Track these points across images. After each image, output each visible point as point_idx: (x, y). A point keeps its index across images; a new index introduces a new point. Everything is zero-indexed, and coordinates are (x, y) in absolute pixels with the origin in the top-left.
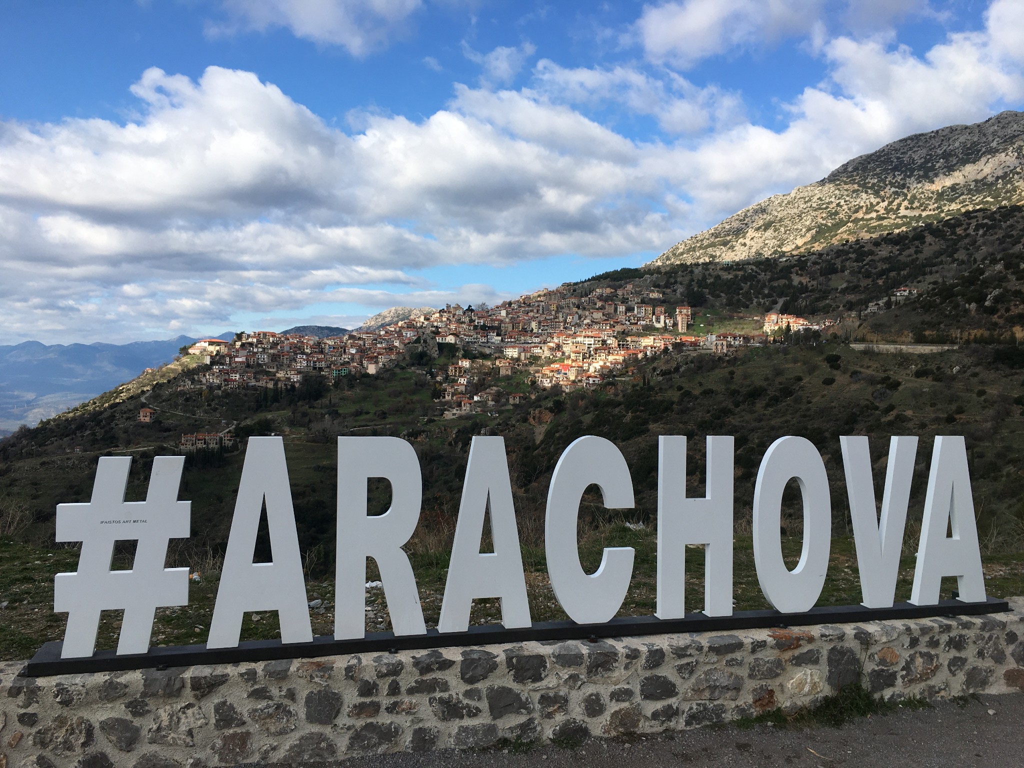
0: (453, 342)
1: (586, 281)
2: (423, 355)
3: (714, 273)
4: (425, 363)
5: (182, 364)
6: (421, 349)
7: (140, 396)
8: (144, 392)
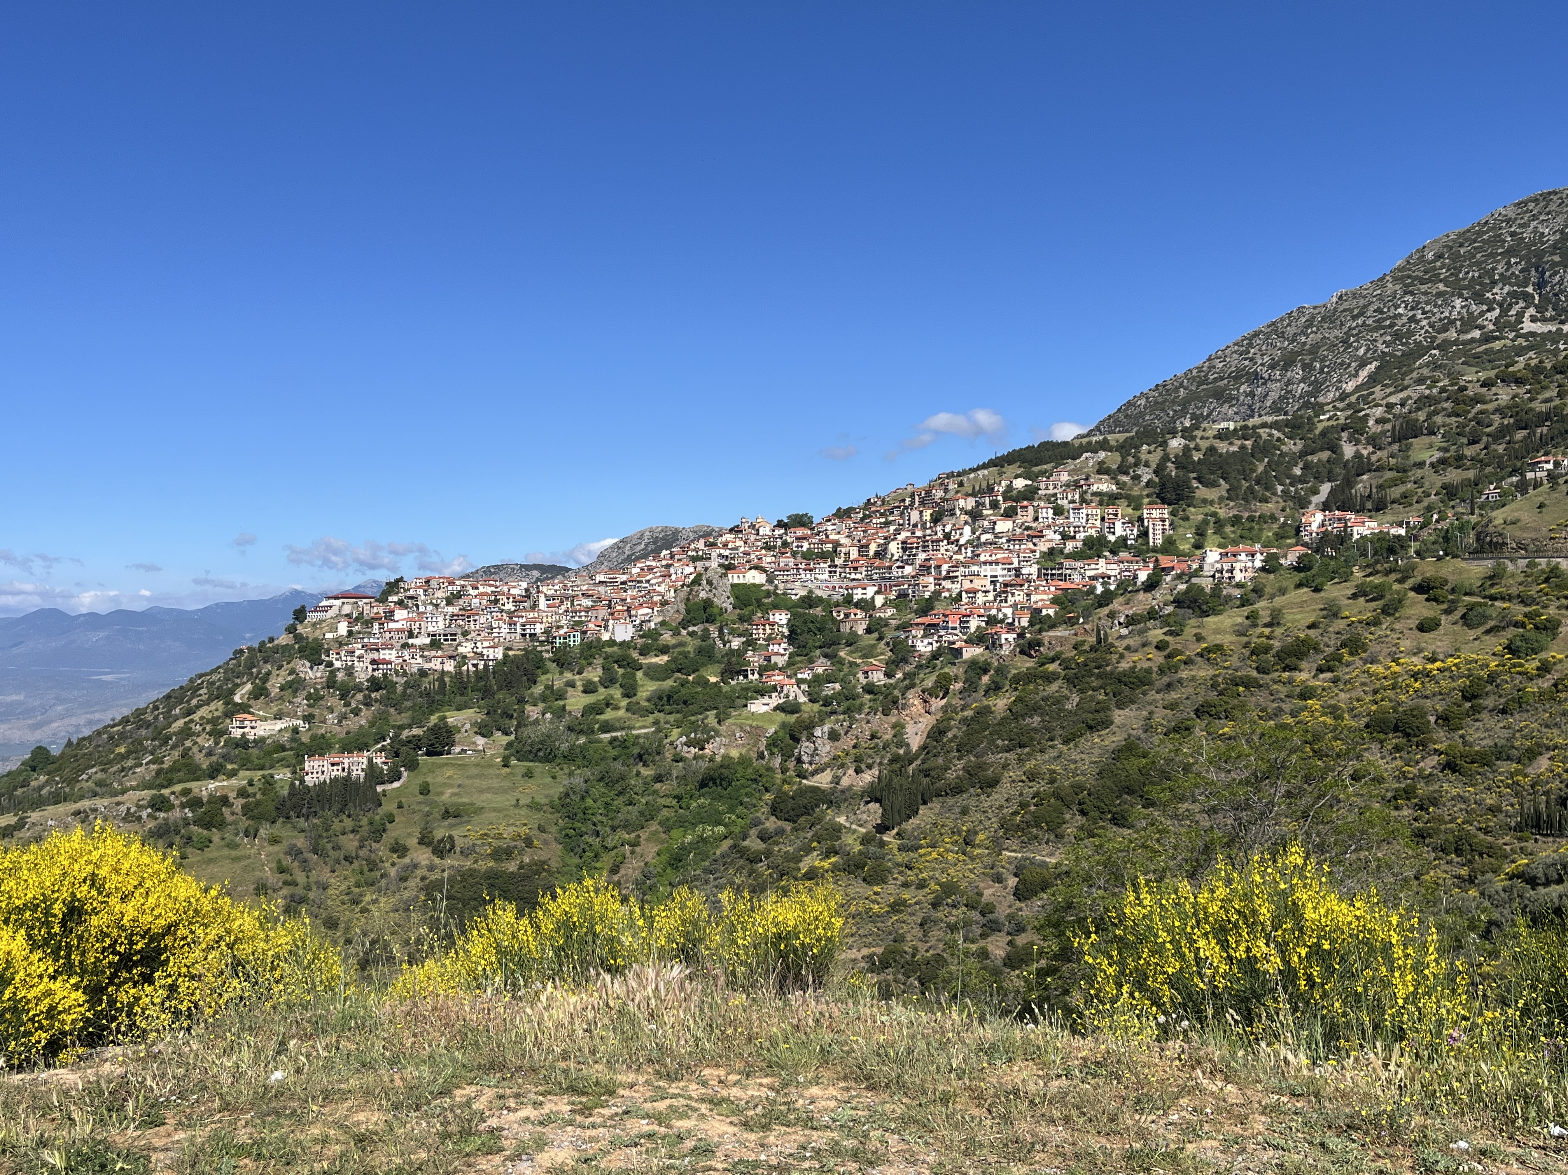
0: (757, 581)
2: (707, 604)
3: (1204, 444)
4: (710, 620)
5: (298, 638)
6: (703, 595)
7: (232, 693)
8: (237, 686)
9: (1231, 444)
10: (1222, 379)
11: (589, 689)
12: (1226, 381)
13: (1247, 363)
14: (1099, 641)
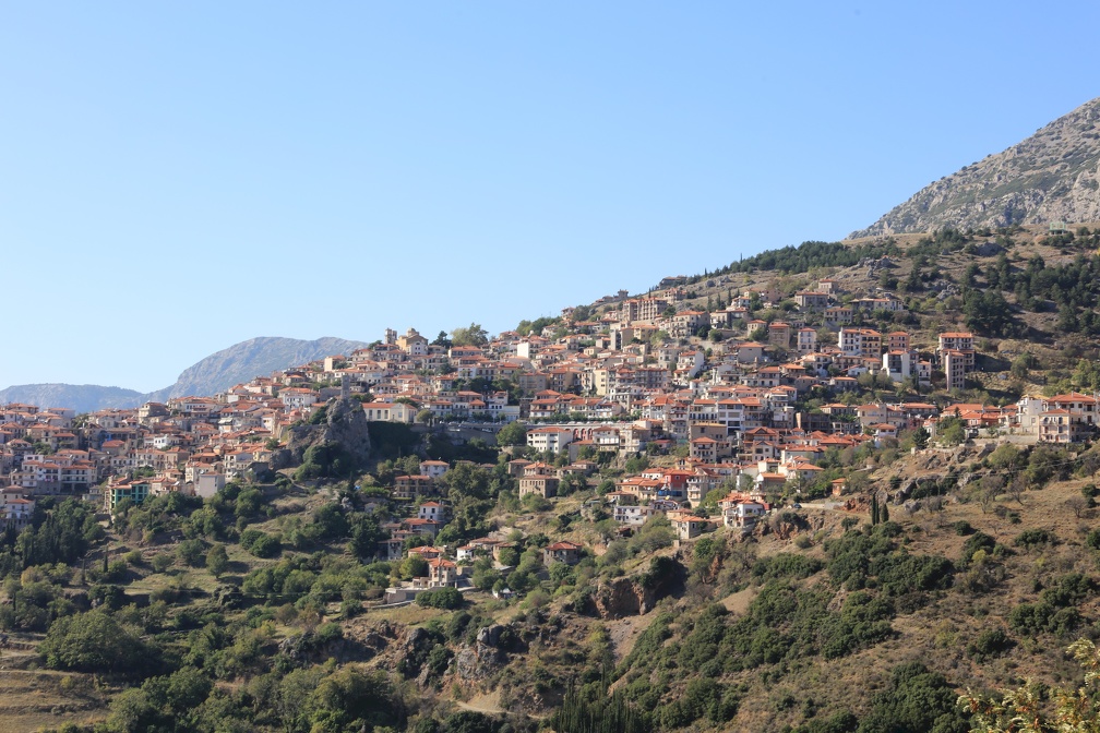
0: (404, 419)
1: (718, 273)
2: (334, 451)
9: (1065, 253)
10: (1054, 162)
12: (1058, 167)
13: (1090, 141)
14: (876, 520)
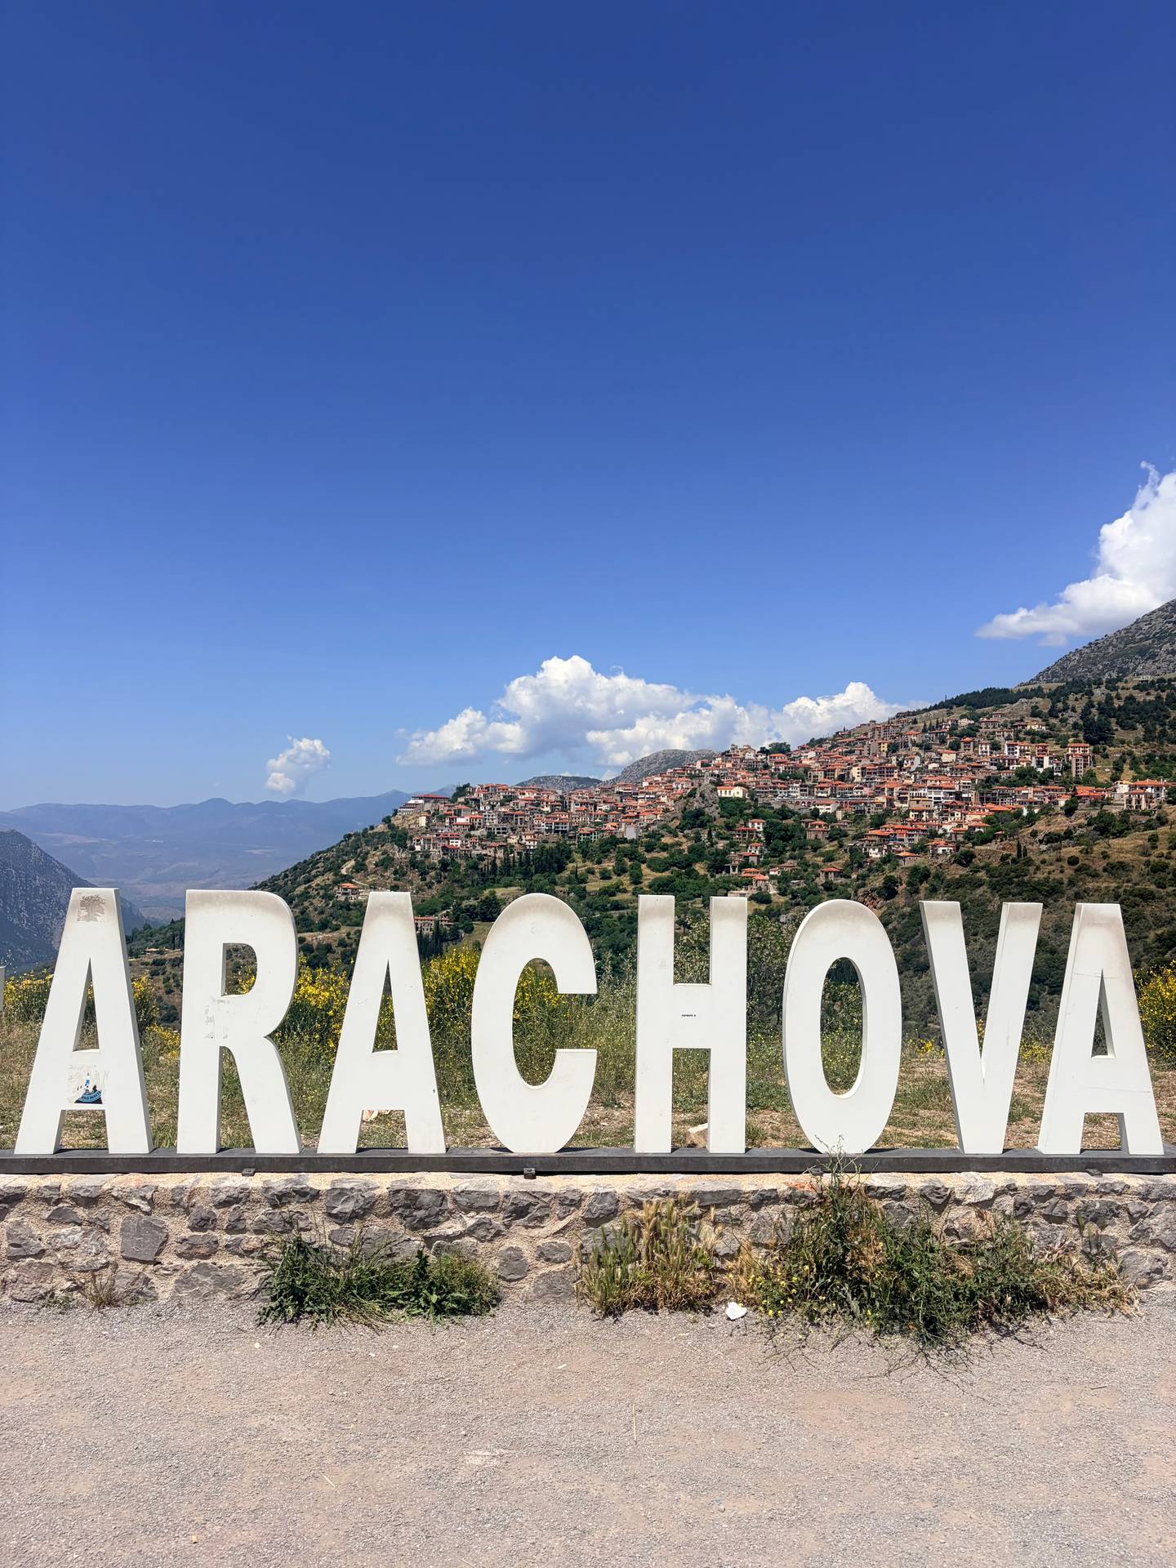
1: (931, 709)
2: (699, 813)
3: (1124, 694)
4: (702, 825)
5: (392, 827)
6: (696, 805)
7: (340, 867)
8: (344, 862)
9: (1148, 694)
10: (1147, 639)
11: (605, 876)
12: (1150, 641)
13: (1170, 626)
14: (1019, 855)
